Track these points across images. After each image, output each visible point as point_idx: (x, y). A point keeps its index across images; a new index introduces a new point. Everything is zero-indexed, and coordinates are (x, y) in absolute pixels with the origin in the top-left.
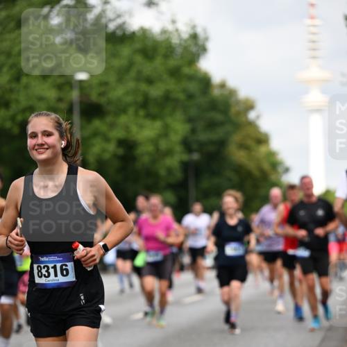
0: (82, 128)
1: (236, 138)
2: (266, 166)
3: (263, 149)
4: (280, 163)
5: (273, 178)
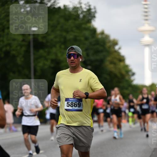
0: (34, 54)
1: (109, 58)
2: (123, 72)
3: (122, 64)
4: (130, 71)
5: (127, 78)
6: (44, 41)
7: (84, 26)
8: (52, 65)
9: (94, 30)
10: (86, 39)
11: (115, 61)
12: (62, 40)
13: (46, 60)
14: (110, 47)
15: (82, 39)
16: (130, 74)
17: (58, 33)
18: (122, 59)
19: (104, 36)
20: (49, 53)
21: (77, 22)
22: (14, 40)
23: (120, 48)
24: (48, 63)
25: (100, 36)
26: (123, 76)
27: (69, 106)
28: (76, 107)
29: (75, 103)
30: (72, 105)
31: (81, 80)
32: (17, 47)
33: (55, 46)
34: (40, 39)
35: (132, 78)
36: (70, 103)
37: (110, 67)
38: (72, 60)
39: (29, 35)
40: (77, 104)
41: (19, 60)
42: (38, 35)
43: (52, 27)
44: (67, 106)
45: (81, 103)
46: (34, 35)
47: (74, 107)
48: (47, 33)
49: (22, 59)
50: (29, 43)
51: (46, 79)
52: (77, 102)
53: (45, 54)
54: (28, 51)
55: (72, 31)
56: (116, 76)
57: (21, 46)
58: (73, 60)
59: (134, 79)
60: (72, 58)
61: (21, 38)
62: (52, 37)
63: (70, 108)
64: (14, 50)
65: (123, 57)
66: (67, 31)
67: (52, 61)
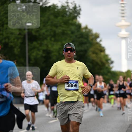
0: (29, 45)
1: (92, 49)
2: (104, 60)
3: (102, 54)
4: (110, 59)
5: (107, 65)
6: (37, 34)
7: (70, 22)
8: (44, 55)
9: (79, 26)
10: (73, 33)
11: (97, 51)
12: (52, 33)
13: (39, 50)
14: (92, 40)
15: (69, 32)
16: (110, 62)
17: (49, 27)
18: (102, 50)
19: (87, 30)
20: (41, 45)
21: (65, 19)
22: (12, 33)
23: (101, 41)
24: (41, 53)
25: (84, 31)
26: (103, 64)
27: (68, 87)
28: (74, 87)
29: (73, 84)
30: (71, 86)
31: (78, 68)
32: (14, 39)
33: (46, 39)
34: (34, 33)
35: (111, 66)
36: (69, 84)
37: (92, 56)
38: (68, 53)
39: (25, 29)
40: (75, 85)
41: (16, 51)
42: (32, 29)
43: (44, 23)
44: (67, 86)
45: (77, 84)
46: (28, 29)
47: (72, 87)
48: (39, 28)
49: (19, 50)
50: (25, 36)
51: (39, 67)
52: (75, 84)
53: (38, 46)
54: (23, 43)
55: (61, 26)
56: (97, 64)
57: (18, 39)
58: (70, 53)
59: (113, 67)
60: (69, 52)
61: (17, 32)
62: (43, 31)
63: (69, 88)
64: (11, 42)
65: (104, 48)
66: (56, 27)
67: (44, 51)
